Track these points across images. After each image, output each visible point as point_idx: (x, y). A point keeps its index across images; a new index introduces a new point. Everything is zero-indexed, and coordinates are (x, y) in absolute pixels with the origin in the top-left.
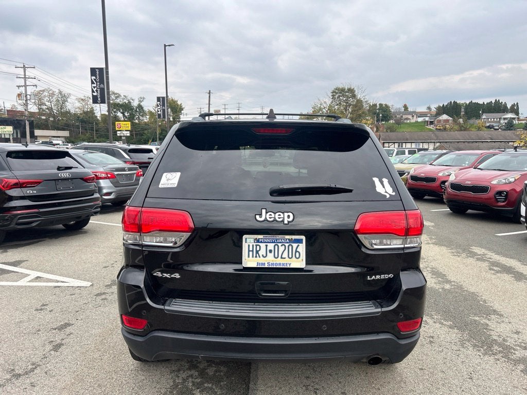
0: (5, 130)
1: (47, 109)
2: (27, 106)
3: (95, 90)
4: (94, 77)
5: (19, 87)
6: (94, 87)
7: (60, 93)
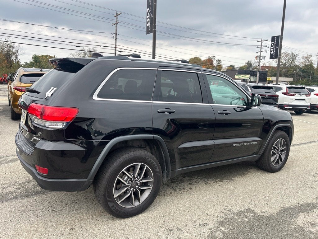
0: (246, 77)
1: (283, 64)
2: (259, 63)
3: (272, 50)
4: (273, 43)
5: (257, 52)
6: (272, 49)
7: (292, 54)
